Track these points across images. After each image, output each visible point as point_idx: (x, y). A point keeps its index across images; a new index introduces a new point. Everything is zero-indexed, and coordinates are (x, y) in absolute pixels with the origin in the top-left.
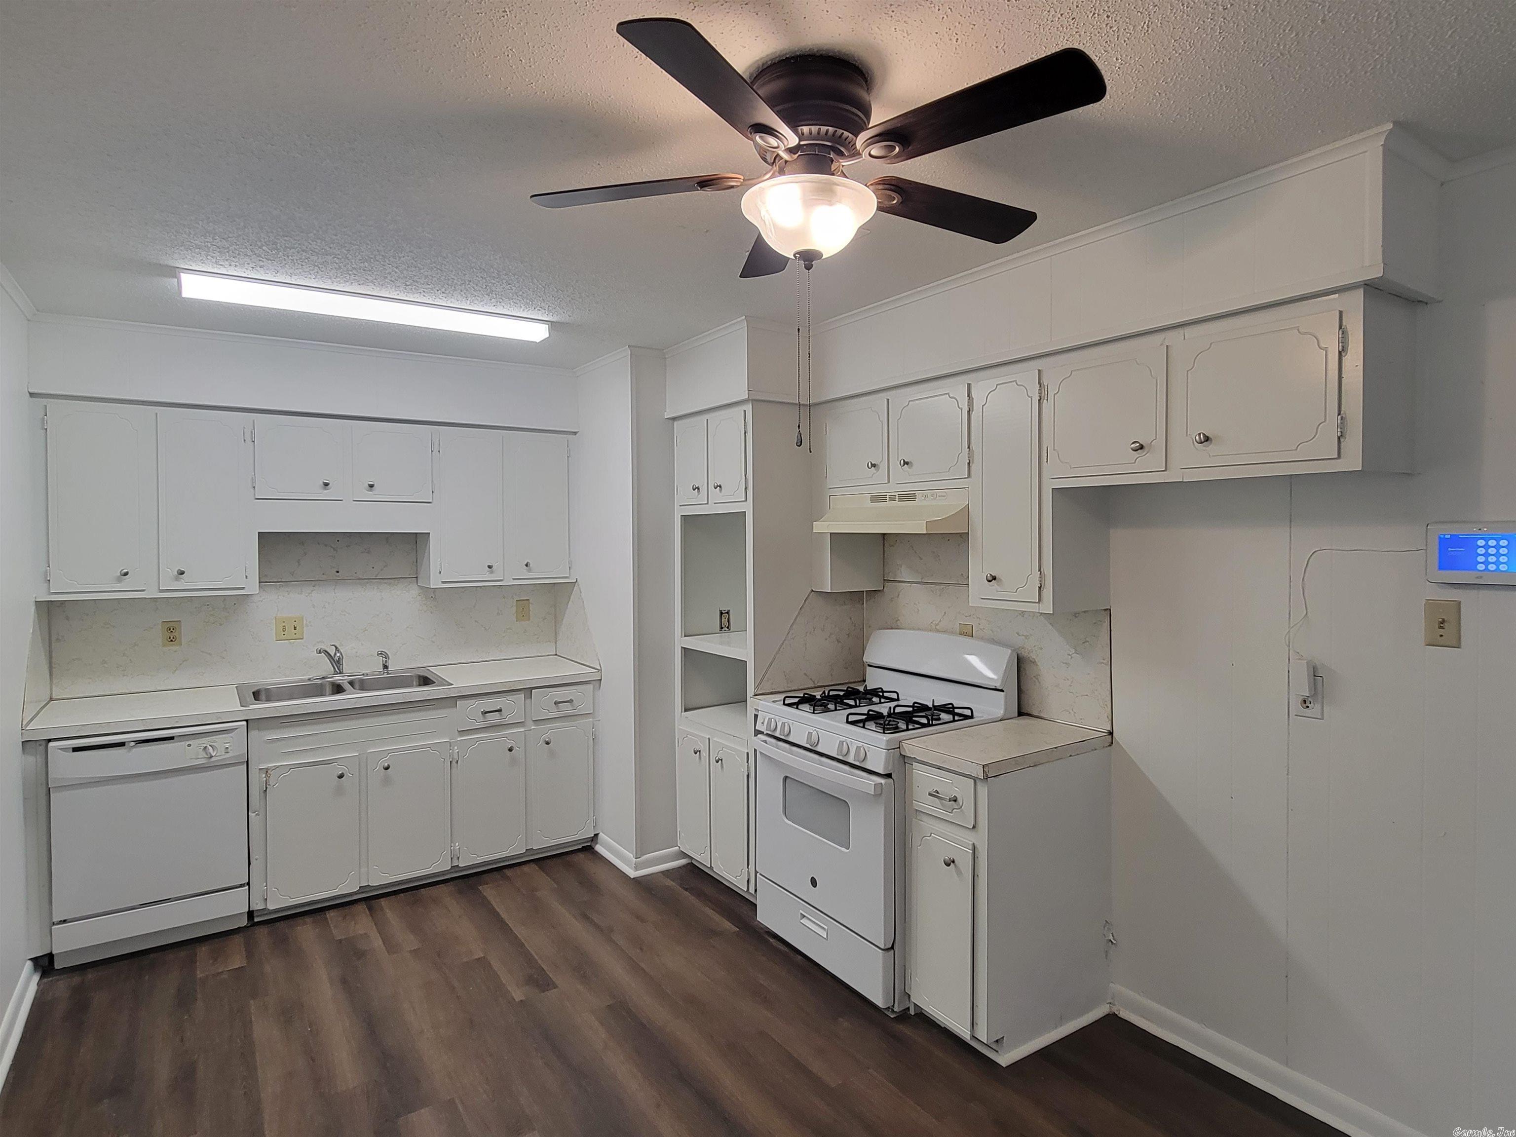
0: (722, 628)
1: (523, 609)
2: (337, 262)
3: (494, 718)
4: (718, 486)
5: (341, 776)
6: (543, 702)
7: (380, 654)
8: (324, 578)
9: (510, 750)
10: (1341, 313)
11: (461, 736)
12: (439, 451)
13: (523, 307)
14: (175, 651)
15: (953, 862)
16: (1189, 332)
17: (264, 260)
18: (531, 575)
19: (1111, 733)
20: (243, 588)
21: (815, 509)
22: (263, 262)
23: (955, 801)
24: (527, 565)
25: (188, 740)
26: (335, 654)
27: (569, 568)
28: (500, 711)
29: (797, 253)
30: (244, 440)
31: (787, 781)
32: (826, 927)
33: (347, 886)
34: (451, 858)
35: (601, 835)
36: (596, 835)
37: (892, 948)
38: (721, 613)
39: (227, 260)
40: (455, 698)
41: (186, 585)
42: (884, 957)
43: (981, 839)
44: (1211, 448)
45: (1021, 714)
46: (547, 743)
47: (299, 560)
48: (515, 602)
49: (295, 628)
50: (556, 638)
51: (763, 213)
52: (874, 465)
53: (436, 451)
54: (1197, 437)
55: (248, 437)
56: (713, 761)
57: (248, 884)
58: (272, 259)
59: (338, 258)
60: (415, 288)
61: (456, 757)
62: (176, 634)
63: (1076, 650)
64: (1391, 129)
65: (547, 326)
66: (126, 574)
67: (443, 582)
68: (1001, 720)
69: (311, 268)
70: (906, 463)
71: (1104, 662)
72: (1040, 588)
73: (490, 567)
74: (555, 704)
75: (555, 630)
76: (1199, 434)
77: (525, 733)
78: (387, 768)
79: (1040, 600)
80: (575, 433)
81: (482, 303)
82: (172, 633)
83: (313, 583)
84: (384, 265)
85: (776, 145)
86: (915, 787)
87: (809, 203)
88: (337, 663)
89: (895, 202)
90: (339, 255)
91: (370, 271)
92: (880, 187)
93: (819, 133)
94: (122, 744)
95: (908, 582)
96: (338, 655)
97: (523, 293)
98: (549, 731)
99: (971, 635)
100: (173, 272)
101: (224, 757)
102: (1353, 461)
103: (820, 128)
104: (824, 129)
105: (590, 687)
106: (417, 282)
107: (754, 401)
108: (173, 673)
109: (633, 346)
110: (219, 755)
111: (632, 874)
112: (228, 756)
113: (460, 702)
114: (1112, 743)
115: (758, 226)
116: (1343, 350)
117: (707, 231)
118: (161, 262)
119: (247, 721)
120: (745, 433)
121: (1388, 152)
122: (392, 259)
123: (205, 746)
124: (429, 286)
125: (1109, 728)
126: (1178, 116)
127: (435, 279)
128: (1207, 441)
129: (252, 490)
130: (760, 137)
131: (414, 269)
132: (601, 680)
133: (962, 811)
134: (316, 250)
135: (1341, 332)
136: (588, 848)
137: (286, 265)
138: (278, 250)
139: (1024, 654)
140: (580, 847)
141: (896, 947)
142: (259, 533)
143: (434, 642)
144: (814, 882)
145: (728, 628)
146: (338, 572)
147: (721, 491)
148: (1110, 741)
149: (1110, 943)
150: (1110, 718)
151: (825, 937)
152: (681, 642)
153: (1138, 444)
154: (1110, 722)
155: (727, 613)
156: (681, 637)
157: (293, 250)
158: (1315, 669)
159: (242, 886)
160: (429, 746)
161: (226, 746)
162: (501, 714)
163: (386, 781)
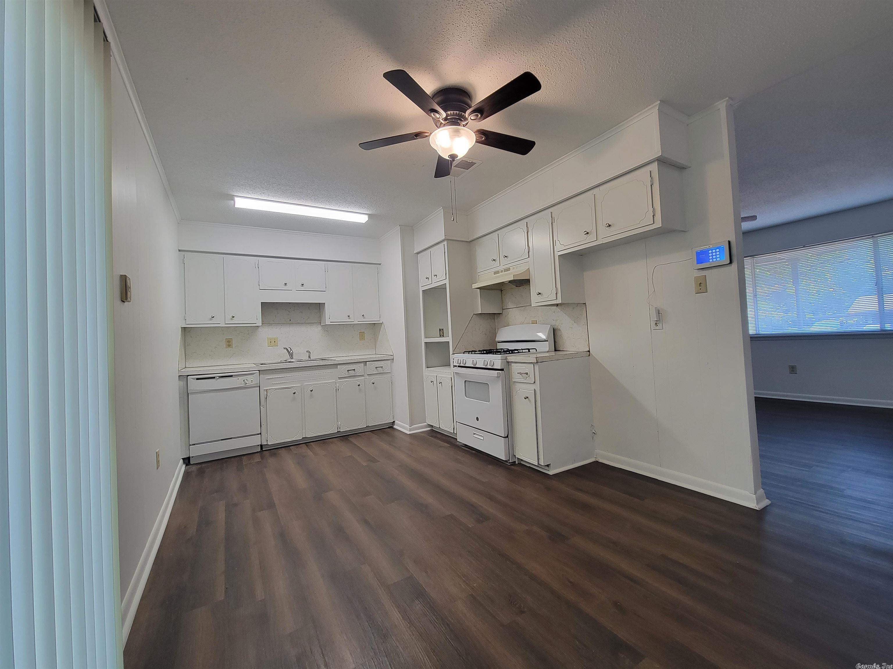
0: (440, 336)
1: (362, 336)
2: (291, 189)
3: (352, 373)
4: (435, 275)
5: (294, 393)
6: (371, 368)
7: (307, 351)
8: (285, 322)
9: (359, 385)
10: (650, 171)
11: (340, 380)
12: (328, 271)
13: (358, 207)
14: (230, 350)
15: (528, 398)
16: (601, 188)
17: (265, 190)
19: (589, 351)
20: (256, 323)
21: (473, 279)
22: (264, 191)
23: (527, 374)
24: (363, 316)
25: (237, 377)
26: (290, 351)
27: (380, 317)
28: (354, 370)
29: (448, 156)
30: (255, 267)
31: (466, 382)
32: (483, 435)
33: (298, 437)
34: (337, 428)
35: (396, 422)
36: (394, 422)
37: (507, 437)
38: (440, 330)
39: (252, 191)
40: (337, 365)
41: (235, 322)
42: (504, 440)
43: (537, 386)
44: (612, 228)
45: (555, 350)
46: (373, 383)
47: (276, 315)
48: (359, 333)
49: (275, 342)
50: (375, 347)
51: (437, 143)
52: (494, 260)
53: (326, 271)
54: (606, 225)
55: (257, 266)
56: (438, 383)
57: (261, 434)
58: (268, 189)
59: (291, 187)
60: (318, 201)
61: (338, 388)
62: (230, 343)
63: (574, 322)
64: (660, 103)
65: (367, 216)
66: (213, 317)
67: (331, 322)
68: (547, 352)
69: (281, 193)
70: (505, 257)
71: (585, 324)
72: (556, 294)
73: (348, 316)
74: (376, 368)
75: (375, 344)
76: (607, 224)
77: (364, 380)
78: (311, 391)
79: (556, 298)
80: (380, 264)
81: (343, 206)
82: (229, 343)
84: (307, 190)
85: (439, 117)
86: (513, 373)
87: (452, 137)
88: (291, 355)
89: (483, 139)
90: (291, 186)
91: (302, 193)
92: (478, 133)
93: (453, 114)
94: (214, 378)
95: (511, 308)
96: (291, 351)
97: (358, 200)
98: (373, 379)
99: (536, 323)
100: (232, 198)
101: (251, 384)
102: (658, 224)
103: (454, 112)
104: (455, 112)
105: (389, 362)
106: (319, 197)
107: (448, 240)
108: (230, 358)
109: (401, 225)
110: (249, 383)
111: (408, 433)
112: (252, 383)
113: (339, 366)
114: (590, 355)
115: (436, 150)
116: (652, 184)
117: (423, 166)
118: (229, 193)
119: (259, 371)
120: (445, 253)
121: (661, 112)
122: (310, 187)
123: (244, 379)
124: (324, 199)
125: (588, 350)
126: (582, 104)
127: (326, 195)
128: (609, 226)
129: (258, 286)
130: (433, 114)
131: (318, 191)
132: (393, 359)
133: (530, 378)
134: (284, 184)
135: (651, 178)
136: (391, 426)
137: (272, 192)
138: (270, 185)
139: (555, 327)
140: (388, 427)
141: (509, 436)
142: (261, 302)
144: (477, 419)
145: (443, 336)
146: (290, 320)
147: (436, 277)
148: (589, 354)
149: (594, 434)
150: (588, 345)
151: (483, 439)
152: (424, 340)
153: (586, 232)
154: (588, 347)
155: (442, 330)
156: (424, 338)
157: (275, 184)
158: (659, 311)
159: (258, 434)
160: (327, 383)
161: (251, 380)
162: (355, 371)
163: (311, 396)
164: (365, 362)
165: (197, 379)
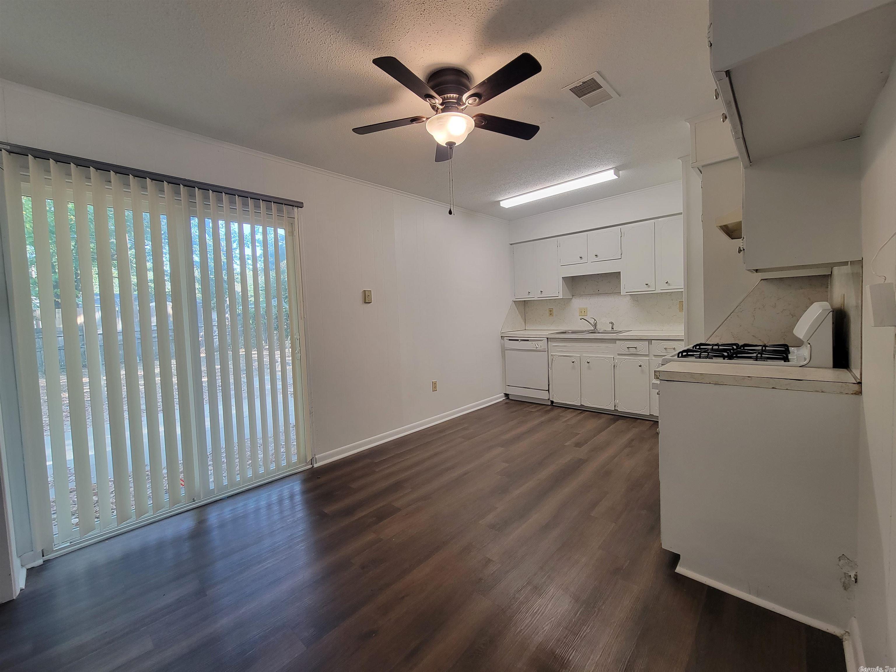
3: (633, 351)
5: (573, 362)
8: (594, 293)
11: (619, 356)
18: (670, 287)
24: (667, 283)
25: (533, 342)
29: (446, 143)
33: (577, 402)
34: (615, 406)
47: (586, 286)
49: (585, 312)
57: (549, 391)
61: (616, 364)
74: (663, 348)
78: (588, 363)
83: (590, 295)
94: (518, 340)
112: (541, 348)
119: (549, 338)
142: (563, 277)
143: (637, 320)
146: (599, 291)
159: (547, 390)
160: (605, 358)
161: (542, 345)
162: (636, 350)
163: (589, 368)
164: (650, 341)
165: (510, 340)
